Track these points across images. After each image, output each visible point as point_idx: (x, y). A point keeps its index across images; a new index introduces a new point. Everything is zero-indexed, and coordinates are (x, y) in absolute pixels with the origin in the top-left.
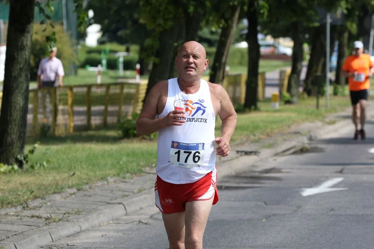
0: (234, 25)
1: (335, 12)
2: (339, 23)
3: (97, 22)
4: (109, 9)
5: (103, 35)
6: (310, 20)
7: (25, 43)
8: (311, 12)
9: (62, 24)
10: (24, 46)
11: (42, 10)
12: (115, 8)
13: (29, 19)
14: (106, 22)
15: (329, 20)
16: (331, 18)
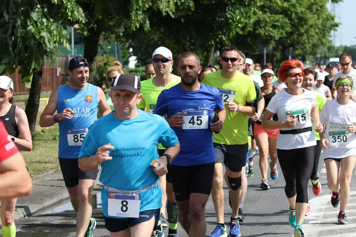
0: (212, 55)
1: (268, 47)
2: (271, 53)
3: (134, 55)
4: (141, 47)
5: (138, 62)
6: (254, 51)
7: (93, 68)
8: (255, 47)
9: (115, 56)
10: (93, 69)
11: (102, 48)
12: (144, 46)
13: (95, 53)
14: (139, 54)
15: (265, 52)
16: (266, 51)
